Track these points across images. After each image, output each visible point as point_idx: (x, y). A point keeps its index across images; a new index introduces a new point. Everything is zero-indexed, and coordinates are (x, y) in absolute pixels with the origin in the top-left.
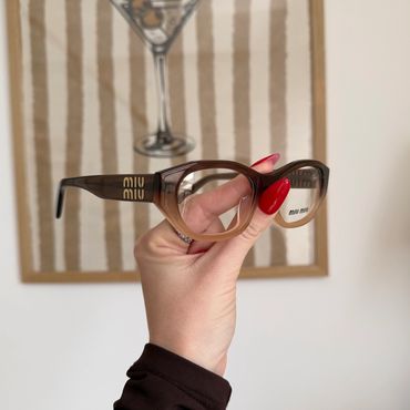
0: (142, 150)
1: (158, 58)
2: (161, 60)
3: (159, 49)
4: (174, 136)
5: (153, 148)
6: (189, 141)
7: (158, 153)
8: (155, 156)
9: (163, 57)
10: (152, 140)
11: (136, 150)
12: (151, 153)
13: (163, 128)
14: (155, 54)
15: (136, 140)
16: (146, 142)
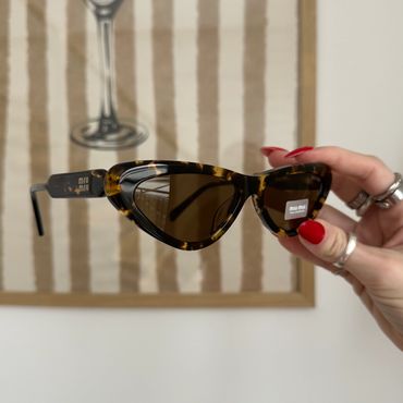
0: (81, 139)
1: (103, 23)
2: (106, 26)
3: (104, 12)
4: (121, 122)
5: (94, 137)
6: (140, 129)
7: (100, 143)
8: (96, 148)
9: (108, 22)
10: (94, 127)
11: (73, 139)
12: (91, 143)
13: (107, 112)
14: (99, 17)
15: (73, 127)
16: (85, 129)
